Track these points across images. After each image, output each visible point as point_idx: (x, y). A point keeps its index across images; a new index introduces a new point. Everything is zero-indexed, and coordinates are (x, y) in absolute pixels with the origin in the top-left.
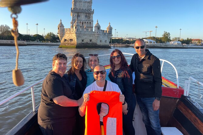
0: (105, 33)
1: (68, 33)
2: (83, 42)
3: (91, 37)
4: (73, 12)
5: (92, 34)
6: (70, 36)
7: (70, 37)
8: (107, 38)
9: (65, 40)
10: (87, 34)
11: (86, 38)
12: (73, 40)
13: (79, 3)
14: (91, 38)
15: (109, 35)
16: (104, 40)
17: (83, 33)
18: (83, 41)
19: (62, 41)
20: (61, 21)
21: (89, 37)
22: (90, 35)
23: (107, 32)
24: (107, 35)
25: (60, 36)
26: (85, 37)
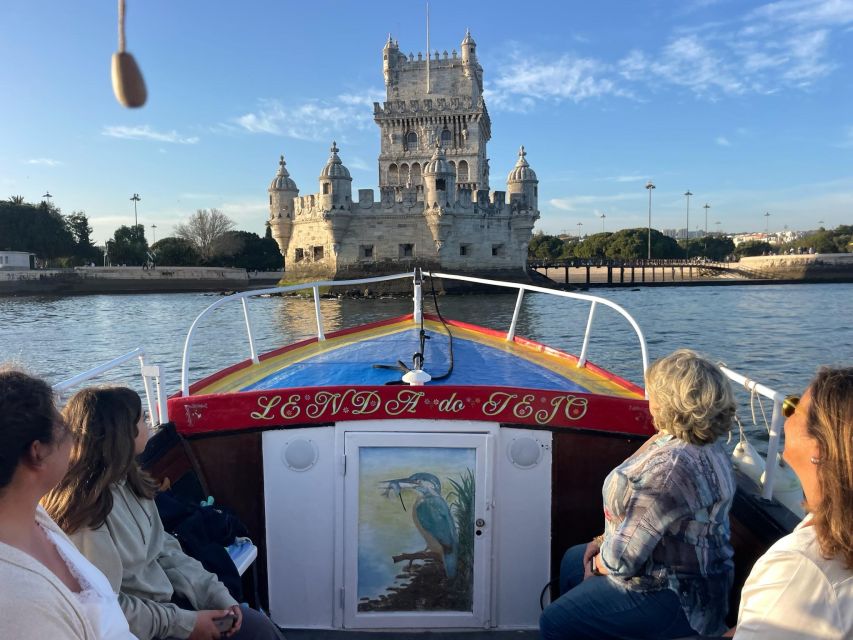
0: (492, 207)
1: (306, 221)
2: (371, 260)
3: (409, 232)
4: (382, 125)
5: (412, 216)
6: (312, 234)
7: (313, 238)
8: (504, 230)
9: (300, 254)
10: (388, 217)
11: (380, 238)
12: (325, 249)
13: (410, 74)
14: (407, 236)
15: (516, 213)
16: (487, 246)
17: (368, 212)
18: (368, 251)
19: (290, 258)
20: (283, 163)
21: (397, 231)
22: (403, 222)
23: (508, 201)
24: (505, 213)
25: (281, 237)
26: (377, 234)
